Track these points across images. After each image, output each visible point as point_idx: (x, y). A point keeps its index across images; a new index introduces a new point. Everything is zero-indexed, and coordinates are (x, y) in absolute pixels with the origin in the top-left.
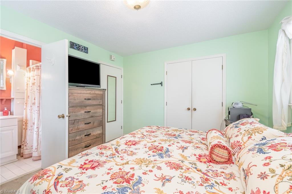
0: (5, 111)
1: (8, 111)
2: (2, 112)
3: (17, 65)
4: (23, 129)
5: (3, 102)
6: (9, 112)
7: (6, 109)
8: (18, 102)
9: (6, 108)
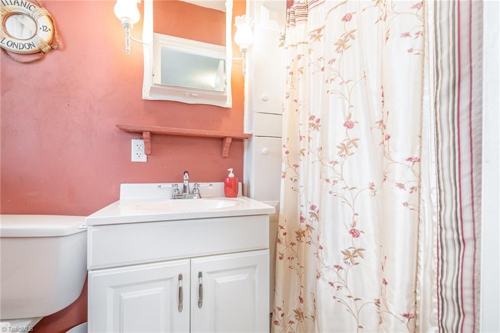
0: (230, 179)
1: (237, 179)
2: (223, 184)
3: (263, 6)
4: (278, 256)
5: (225, 149)
6: (240, 184)
7: (231, 175)
8: (264, 150)
9: (231, 170)
